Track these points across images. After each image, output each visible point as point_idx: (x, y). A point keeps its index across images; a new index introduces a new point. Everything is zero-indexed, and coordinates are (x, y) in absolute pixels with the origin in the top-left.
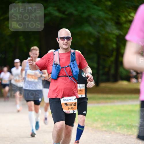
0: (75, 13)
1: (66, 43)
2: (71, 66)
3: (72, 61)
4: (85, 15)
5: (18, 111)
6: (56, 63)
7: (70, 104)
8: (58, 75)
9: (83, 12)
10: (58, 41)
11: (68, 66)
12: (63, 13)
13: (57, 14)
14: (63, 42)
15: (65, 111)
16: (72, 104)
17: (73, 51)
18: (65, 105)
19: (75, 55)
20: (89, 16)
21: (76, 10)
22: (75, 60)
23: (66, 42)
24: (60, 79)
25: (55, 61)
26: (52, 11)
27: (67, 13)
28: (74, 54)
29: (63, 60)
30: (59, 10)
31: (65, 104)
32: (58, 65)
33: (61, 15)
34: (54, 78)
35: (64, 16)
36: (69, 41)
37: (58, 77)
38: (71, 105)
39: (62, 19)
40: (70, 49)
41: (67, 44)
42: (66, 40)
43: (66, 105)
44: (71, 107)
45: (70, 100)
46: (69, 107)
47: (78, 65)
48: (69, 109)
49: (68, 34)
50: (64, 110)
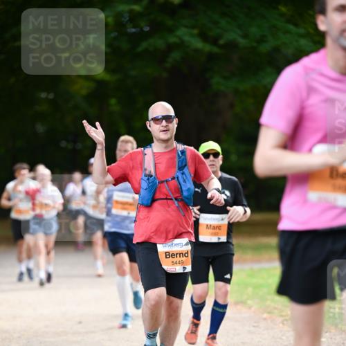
0: (242, 42)
1: (165, 129)
2: (178, 178)
3: (181, 168)
4: (265, 48)
5: (99, 276)
6: (147, 172)
7: (177, 254)
8: (154, 196)
9: (262, 40)
10: (150, 126)
11: (173, 178)
12: (215, 42)
13: (198, 44)
14: (158, 126)
15: (165, 267)
16: (181, 254)
17: (181, 147)
18: (166, 255)
19: (185, 156)
20: (277, 49)
21: (245, 36)
23: (166, 127)
24: (156, 205)
25: (146, 170)
26: (186, 38)
27: (221, 42)
28: (183, 152)
29: (162, 167)
30: (204, 36)
31: (166, 253)
32: (152, 176)
33: (207, 48)
34: (145, 203)
35: (215, 50)
36: (170, 125)
37: (154, 200)
38: (178, 256)
39: (211, 57)
40: (175, 143)
42: (164, 121)
44: (178, 259)
45: (175, 245)
46: (175, 260)
47: (193, 175)
48: (173, 263)
49: (168, 110)
50: (163, 266)
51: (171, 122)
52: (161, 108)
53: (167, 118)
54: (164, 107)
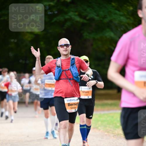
0: (96, 18)
3: (72, 65)
4: (106, 20)
9: (105, 17)
12: (85, 18)
13: (78, 19)
16: (75, 104)
20: (111, 21)
21: (98, 15)
22: (74, 64)
26: (73, 16)
27: (88, 18)
30: (80, 16)
33: (82, 20)
35: (85, 21)
38: (73, 105)
39: (83, 24)
40: (70, 55)
41: (66, 50)
42: (65, 47)
43: (69, 105)
45: (72, 100)
48: (72, 108)
49: (67, 42)
51: (68, 47)
52: (64, 41)
53: (67, 45)
54: (65, 40)
